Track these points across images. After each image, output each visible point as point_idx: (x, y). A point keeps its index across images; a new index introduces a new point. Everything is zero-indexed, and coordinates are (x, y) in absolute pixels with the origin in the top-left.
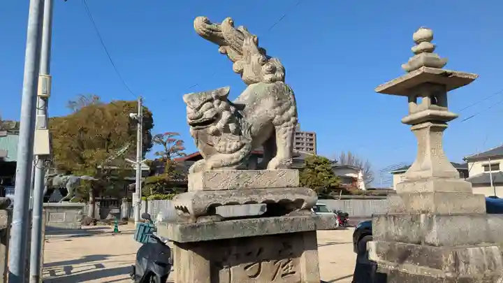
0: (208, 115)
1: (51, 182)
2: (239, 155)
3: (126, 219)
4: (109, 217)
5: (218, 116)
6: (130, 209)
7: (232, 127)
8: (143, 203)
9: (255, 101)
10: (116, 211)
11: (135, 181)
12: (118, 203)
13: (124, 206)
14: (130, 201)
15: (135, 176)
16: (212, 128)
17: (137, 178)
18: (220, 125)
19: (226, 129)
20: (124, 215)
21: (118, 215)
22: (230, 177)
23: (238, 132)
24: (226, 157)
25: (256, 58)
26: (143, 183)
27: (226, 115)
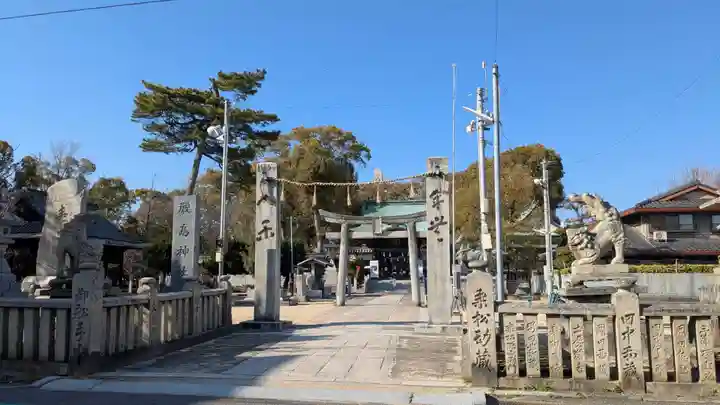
0: (577, 241)
1: (466, 256)
2: (593, 258)
3: (538, 295)
4: (518, 292)
5: (582, 242)
6: (542, 284)
7: (589, 245)
8: (556, 277)
9: (602, 231)
10: (525, 285)
11: (544, 250)
12: (527, 277)
13: (534, 279)
14: (541, 273)
15: (544, 243)
16: (579, 247)
17: (547, 246)
18: (583, 245)
19: (586, 247)
20: (535, 289)
21: (528, 290)
22: (590, 268)
23: (592, 248)
24: (587, 259)
25: (602, 209)
26: (554, 254)
27: (586, 241)
